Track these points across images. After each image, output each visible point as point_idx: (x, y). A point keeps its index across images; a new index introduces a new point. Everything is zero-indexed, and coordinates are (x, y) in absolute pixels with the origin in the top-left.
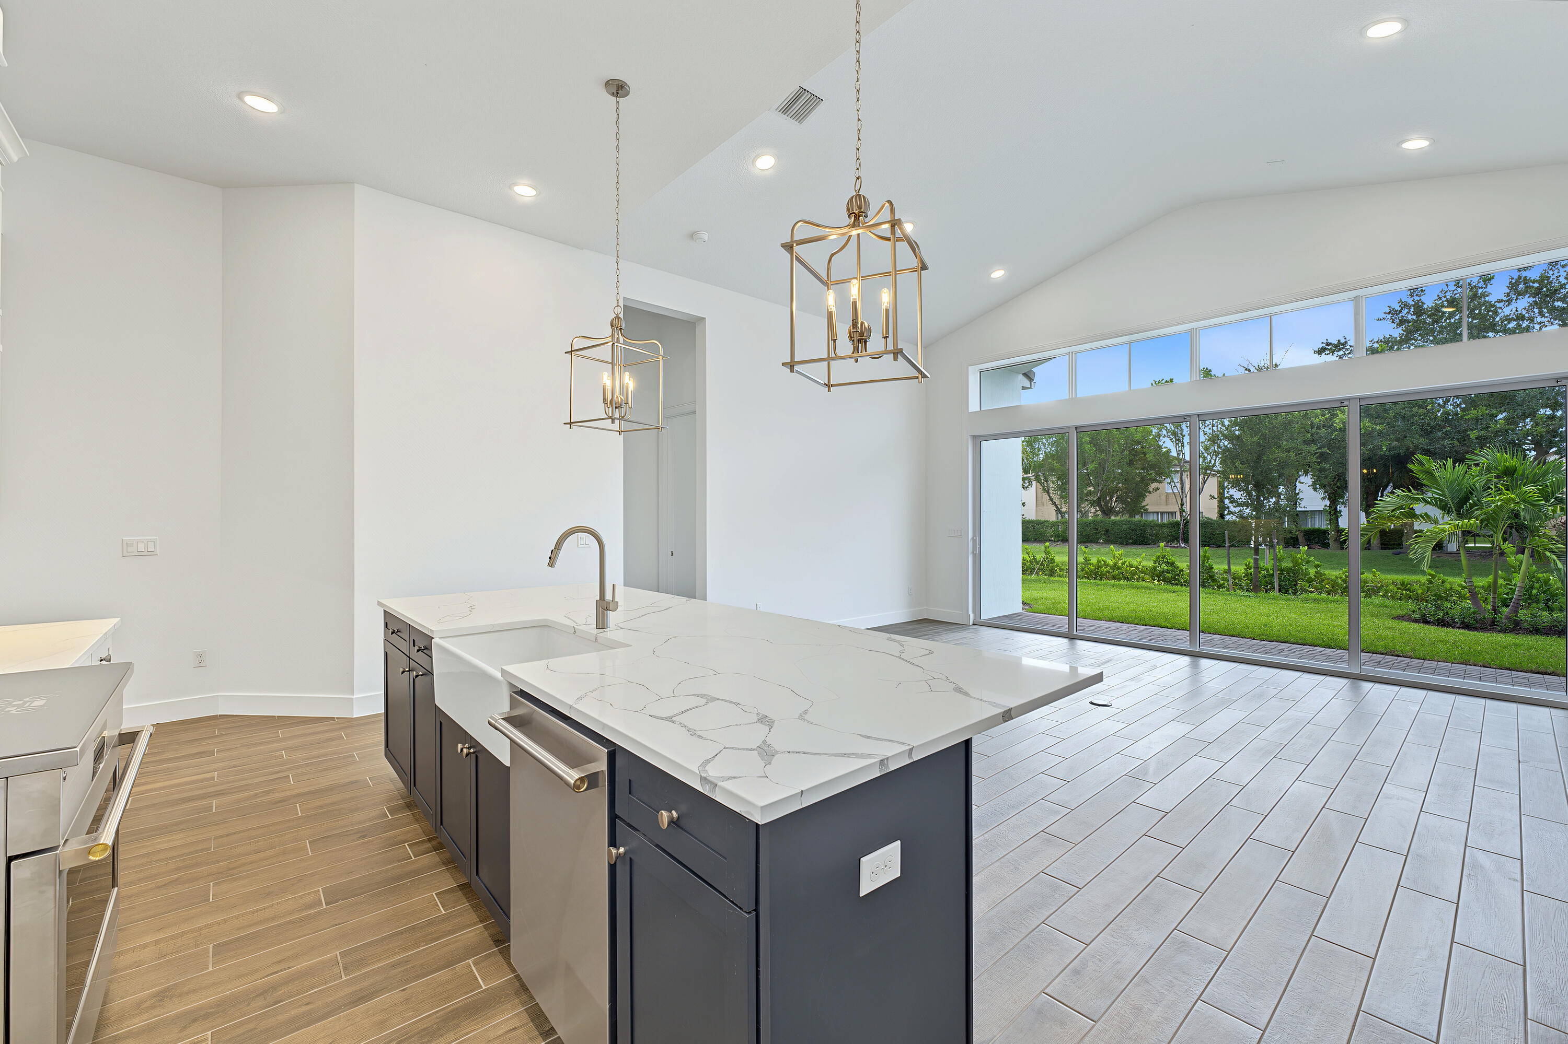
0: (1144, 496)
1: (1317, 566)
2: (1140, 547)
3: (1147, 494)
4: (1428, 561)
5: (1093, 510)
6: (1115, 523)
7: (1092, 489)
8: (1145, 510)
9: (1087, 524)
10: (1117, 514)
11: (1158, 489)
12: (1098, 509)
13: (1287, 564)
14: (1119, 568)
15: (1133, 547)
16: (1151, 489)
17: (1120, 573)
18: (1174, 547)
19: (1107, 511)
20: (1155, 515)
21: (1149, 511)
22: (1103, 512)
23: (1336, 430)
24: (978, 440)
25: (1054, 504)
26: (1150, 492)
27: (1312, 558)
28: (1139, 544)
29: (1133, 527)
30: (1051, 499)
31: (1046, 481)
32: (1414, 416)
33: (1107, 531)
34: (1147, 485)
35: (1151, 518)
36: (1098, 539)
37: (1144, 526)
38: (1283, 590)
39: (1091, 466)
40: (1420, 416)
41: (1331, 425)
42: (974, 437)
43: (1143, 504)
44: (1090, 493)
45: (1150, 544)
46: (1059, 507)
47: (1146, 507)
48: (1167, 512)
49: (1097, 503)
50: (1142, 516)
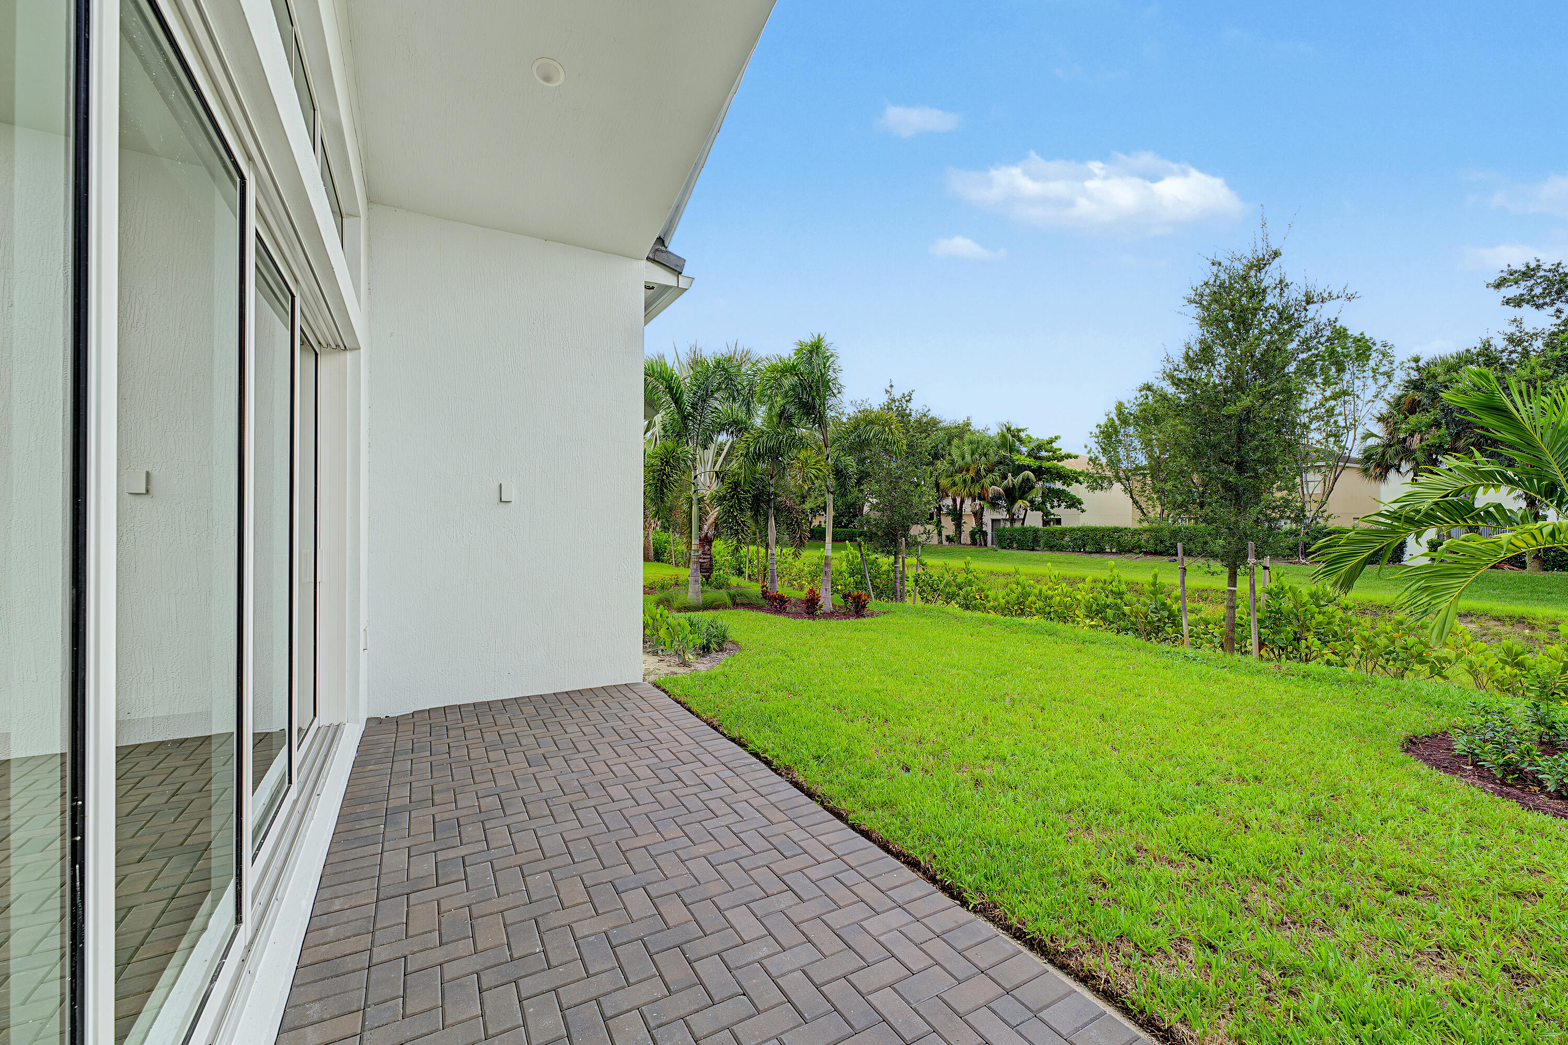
25: (1140, 509)
30: (1136, 503)
46: (1145, 513)
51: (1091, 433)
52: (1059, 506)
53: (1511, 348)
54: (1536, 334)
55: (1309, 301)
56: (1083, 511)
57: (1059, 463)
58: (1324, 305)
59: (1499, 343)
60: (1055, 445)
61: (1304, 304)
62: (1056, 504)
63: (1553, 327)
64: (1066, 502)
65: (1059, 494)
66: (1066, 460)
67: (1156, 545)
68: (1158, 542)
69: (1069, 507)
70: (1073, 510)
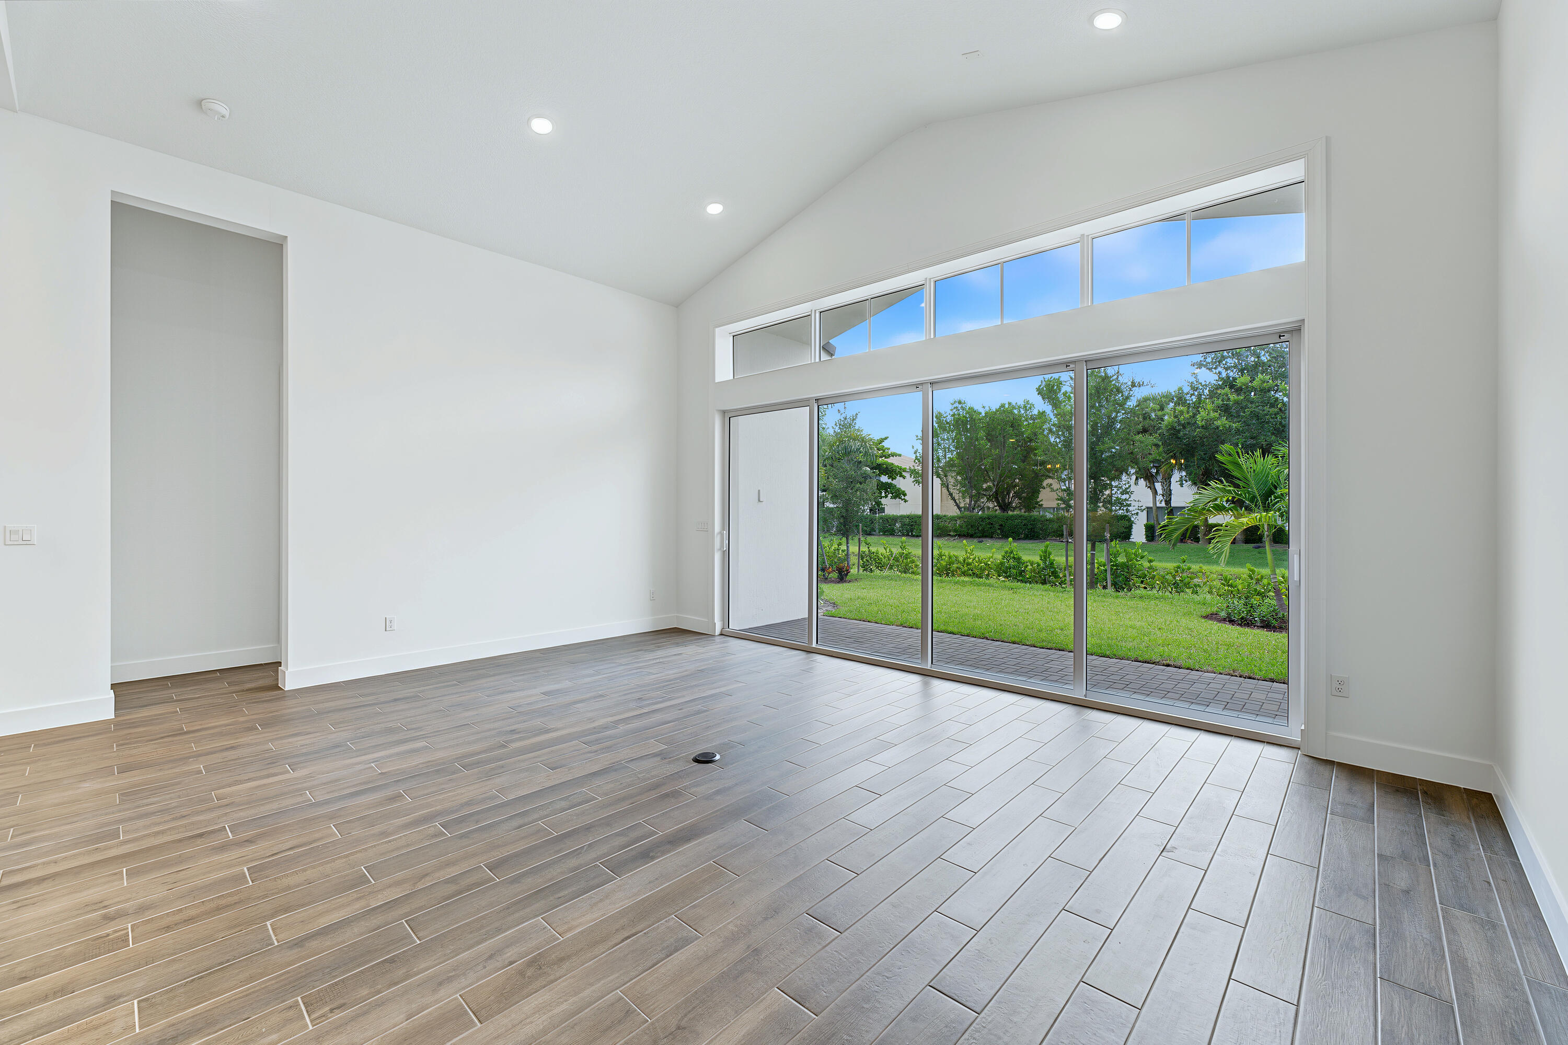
0: (1038, 492)
1: (1150, 561)
2: (1031, 541)
3: (1041, 490)
4: (1225, 556)
5: (990, 505)
6: (1012, 518)
8: (1039, 505)
9: (982, 519)
10: (1014, 509)
11: (1048, 485)
12: (996, 504)
13: (1121, 559)
14: (968, 564)
15: (1026, 541)
17: (969, 569)
18: (1062, 542)
19: (1004, 507)
20: (1044, 511)
21: (1044, 506)
22: (1001, 507)
23: (1199, 427)
24: (728, 416)
25: (954, 499)
26: (1044, 488)
27: (1146, 553)
29: (1024, 522)
30: (951, 494)
31: (946, 476)
32: (1266, 415)
33: (1004, 525)
34: (1041, 481)
36: (993, 533)
37: (1038, 520)
38: (1118, 587)
40: (1271, 414)
41: (1194, 423)
42: (724, 412)
43: (1038, 500)
45: (1041, 539)
46: (958, 502)
47: (1041, 503)
48: (1051, 508)
49: (996, 497)
51: (917, 436)
52: (886, 497)
53: (1191, 392)
54: (1206, 385)
55: (1133, 385)
56: (906, 501)
57: (886, 460)
58: (1140, 388)
59: (1187, 389)
60: (885, 444)
61: (1130, 386)
62: (883, 494)
63: (1215, 381)
64: (892, 494)
65: (887, 487)
66: (892, 458)
67: (968, 529)
68: (970, 526)
69: (894, 497)
70: (897, 499)
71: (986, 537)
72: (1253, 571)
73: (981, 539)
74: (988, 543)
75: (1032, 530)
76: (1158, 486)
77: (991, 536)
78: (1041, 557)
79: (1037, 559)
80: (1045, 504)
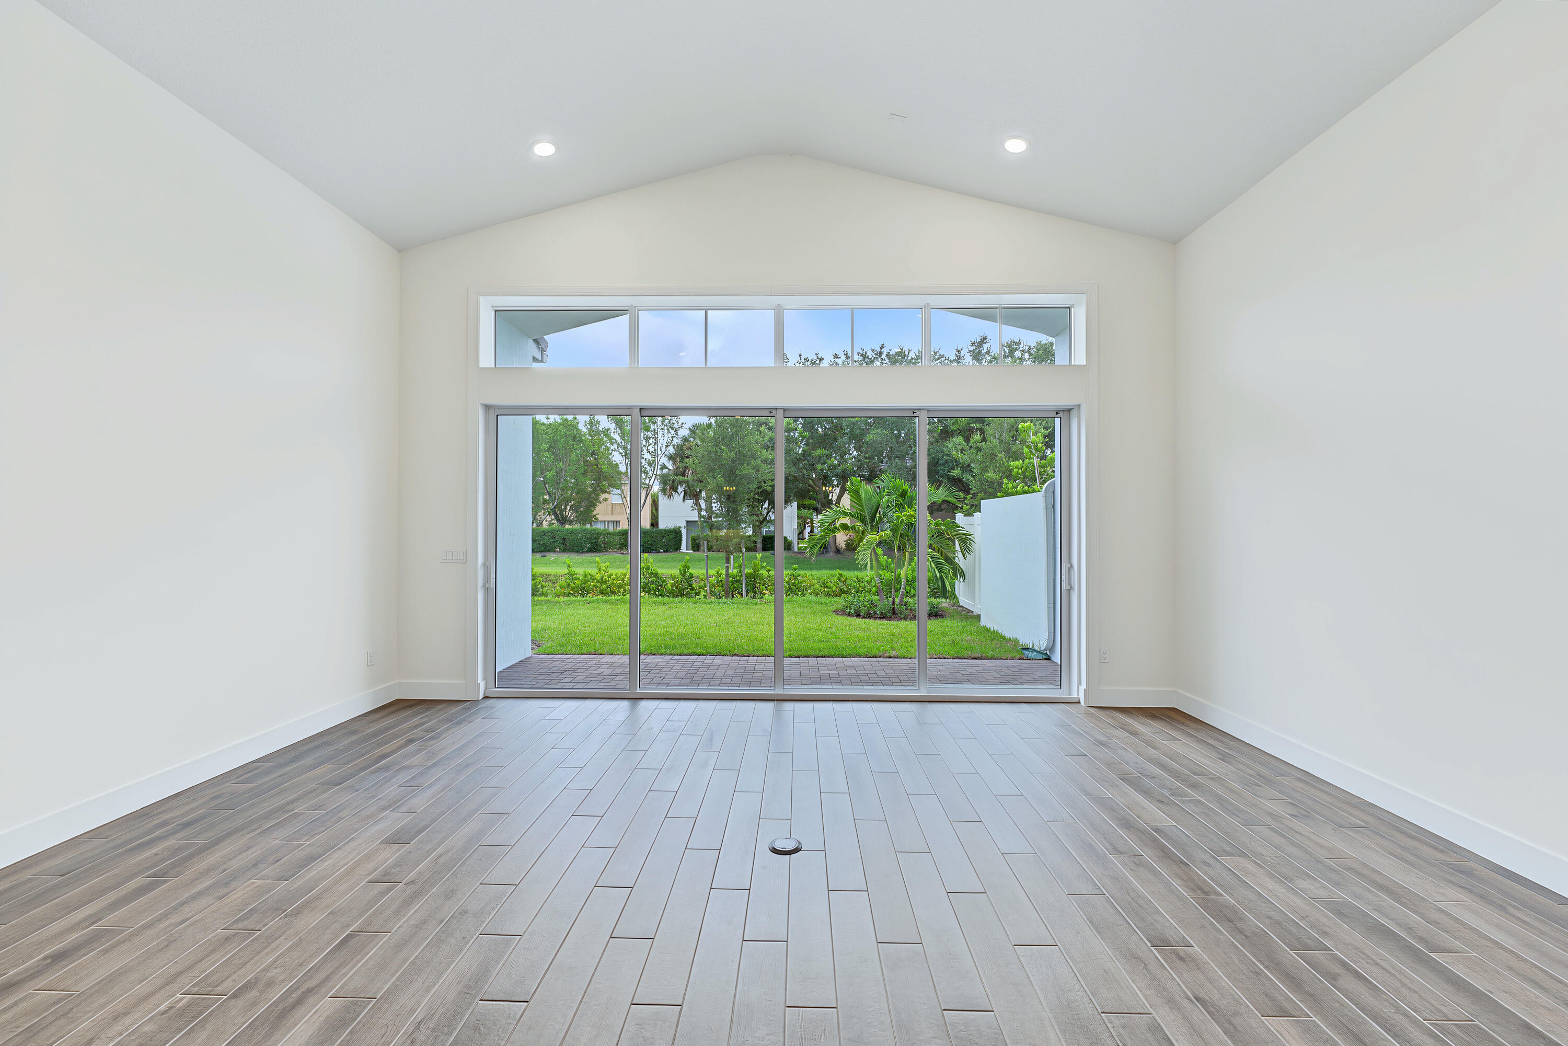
0: (594, 505)
2: (594, 554)
3: (598, 504)
5: (549, 518)
6: (572, 532)
7: (547, 497)
8: (594, 519)
9: (545, 533)
10: (571, 522)
11: (606, 500)
12: (554, 518)
14: (606, 582)
15: (588, 555)
16: (601, 500)
19: (562, 520)
20: (603, 524)
21: (599, 520)
22: (558, 520)
26: (600, 503)
28: (594, 552)
29: (588, 536)
33: (564, 539)
34: (598, 496)
35: (600, 527)
36: (556, 547)
37: (598, 534)
39: (549, 474)
42: (487, 407)
43: (594, 513)
44: (545, 501)
47: (596, 516)
48: (612, 521)
49: (553, 512)
50: (591, 525)
71: (549, 551)
72: (841, 575)
73: (544, 554)
74: (552, 557)
75: (596, 544)
76: (703, 504)
77: (552, 550)
78: (680, 572)
79: (676, 572)
80: (600, 518)
